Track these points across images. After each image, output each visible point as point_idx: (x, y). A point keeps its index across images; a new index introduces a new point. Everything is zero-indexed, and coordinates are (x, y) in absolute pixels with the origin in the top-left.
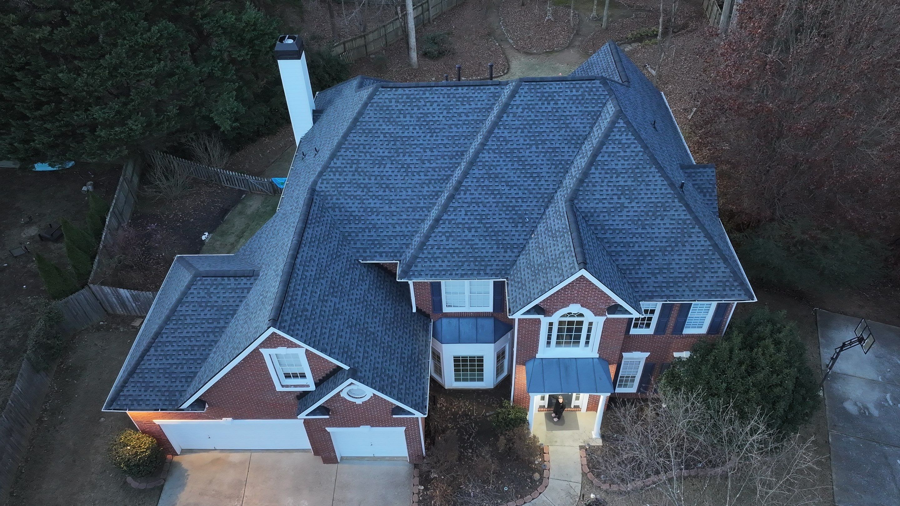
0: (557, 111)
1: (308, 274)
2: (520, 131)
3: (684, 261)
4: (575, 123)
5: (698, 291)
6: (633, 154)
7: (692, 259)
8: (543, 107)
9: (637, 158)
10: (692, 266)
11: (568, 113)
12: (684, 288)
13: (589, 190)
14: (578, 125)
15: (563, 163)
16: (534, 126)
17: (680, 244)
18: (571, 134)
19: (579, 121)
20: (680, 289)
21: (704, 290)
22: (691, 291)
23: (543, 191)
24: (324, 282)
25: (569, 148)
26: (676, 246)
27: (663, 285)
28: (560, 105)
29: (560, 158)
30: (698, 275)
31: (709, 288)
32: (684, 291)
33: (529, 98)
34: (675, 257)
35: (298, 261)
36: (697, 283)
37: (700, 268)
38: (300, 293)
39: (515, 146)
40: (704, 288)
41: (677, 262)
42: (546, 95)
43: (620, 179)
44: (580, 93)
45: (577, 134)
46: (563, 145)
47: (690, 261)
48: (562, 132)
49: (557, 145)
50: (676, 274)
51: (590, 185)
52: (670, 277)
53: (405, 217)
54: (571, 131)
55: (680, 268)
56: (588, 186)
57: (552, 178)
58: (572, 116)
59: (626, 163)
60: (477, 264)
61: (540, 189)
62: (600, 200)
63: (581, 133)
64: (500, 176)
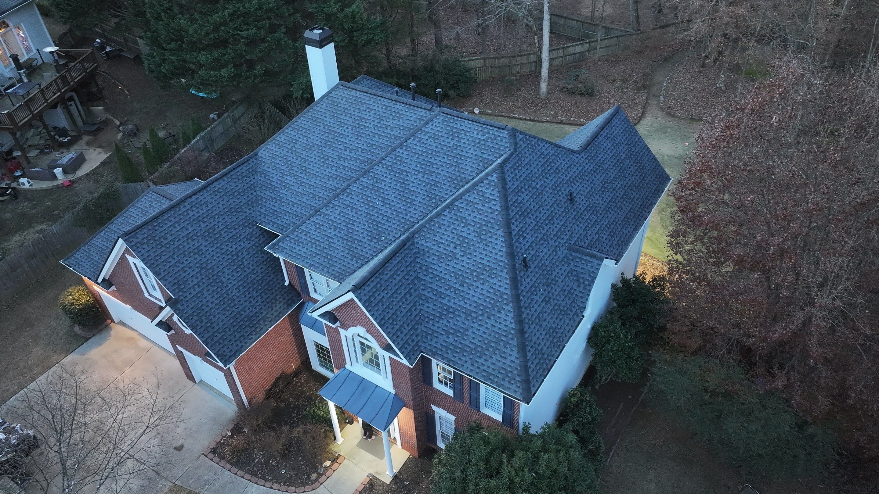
0: (456, 149)
1: (191, 214)
2: (417, 156)
3: (481, 333)
4: (466, 165)
5: (479, 368)
6: (489, 211)
7: (490, 335)
8: (447, 140)
9: (490, 216)
10: (486, 342)
11: (464, 154)
12: (467, 359)
13: (433, 230)
14: (468, 167)
15: (437, 198)
16: (430, 156)
17: (486, 315)
18: (458, 174)
19: (470, 164)
20: (463, 359)
21: (484, 370)
22: (472, 365)
23: (408, 218)
24: (203, 225)
25: (450, 186)
26: (482, 315)
27: (450, 347)
28: (461, 144)
29: (437, 193)
30: (486, 353)
31: (490, 371)
32: (466, 362)
33: (439, 129)
34: (475, 325)
35: (190, 200)
36: (482, 361)
37: (492, 347)
38: (169, 224)
39: (406, 169)
40: (485, 368)
41: (475, 331)
42: (455, 130)
43: (465, 229)
44: (484, 138)
45: (463, 176)
46: (445, 182)
47: (486, 336)
48: (450, 170)
49: (441, 181)
50: (467, 343)
51: (437, 225)
52: (460, 343)
53: (304, 200)
54: (459, 171)
55: (474, 338)
56: (434, 225)
57: (421, 209)
58: (467, 157)
59: (479, 216)
60: (326, 260)
61: (406, 215)
62: (439, 243)
63: (467, 176)
64: (381, 191)
